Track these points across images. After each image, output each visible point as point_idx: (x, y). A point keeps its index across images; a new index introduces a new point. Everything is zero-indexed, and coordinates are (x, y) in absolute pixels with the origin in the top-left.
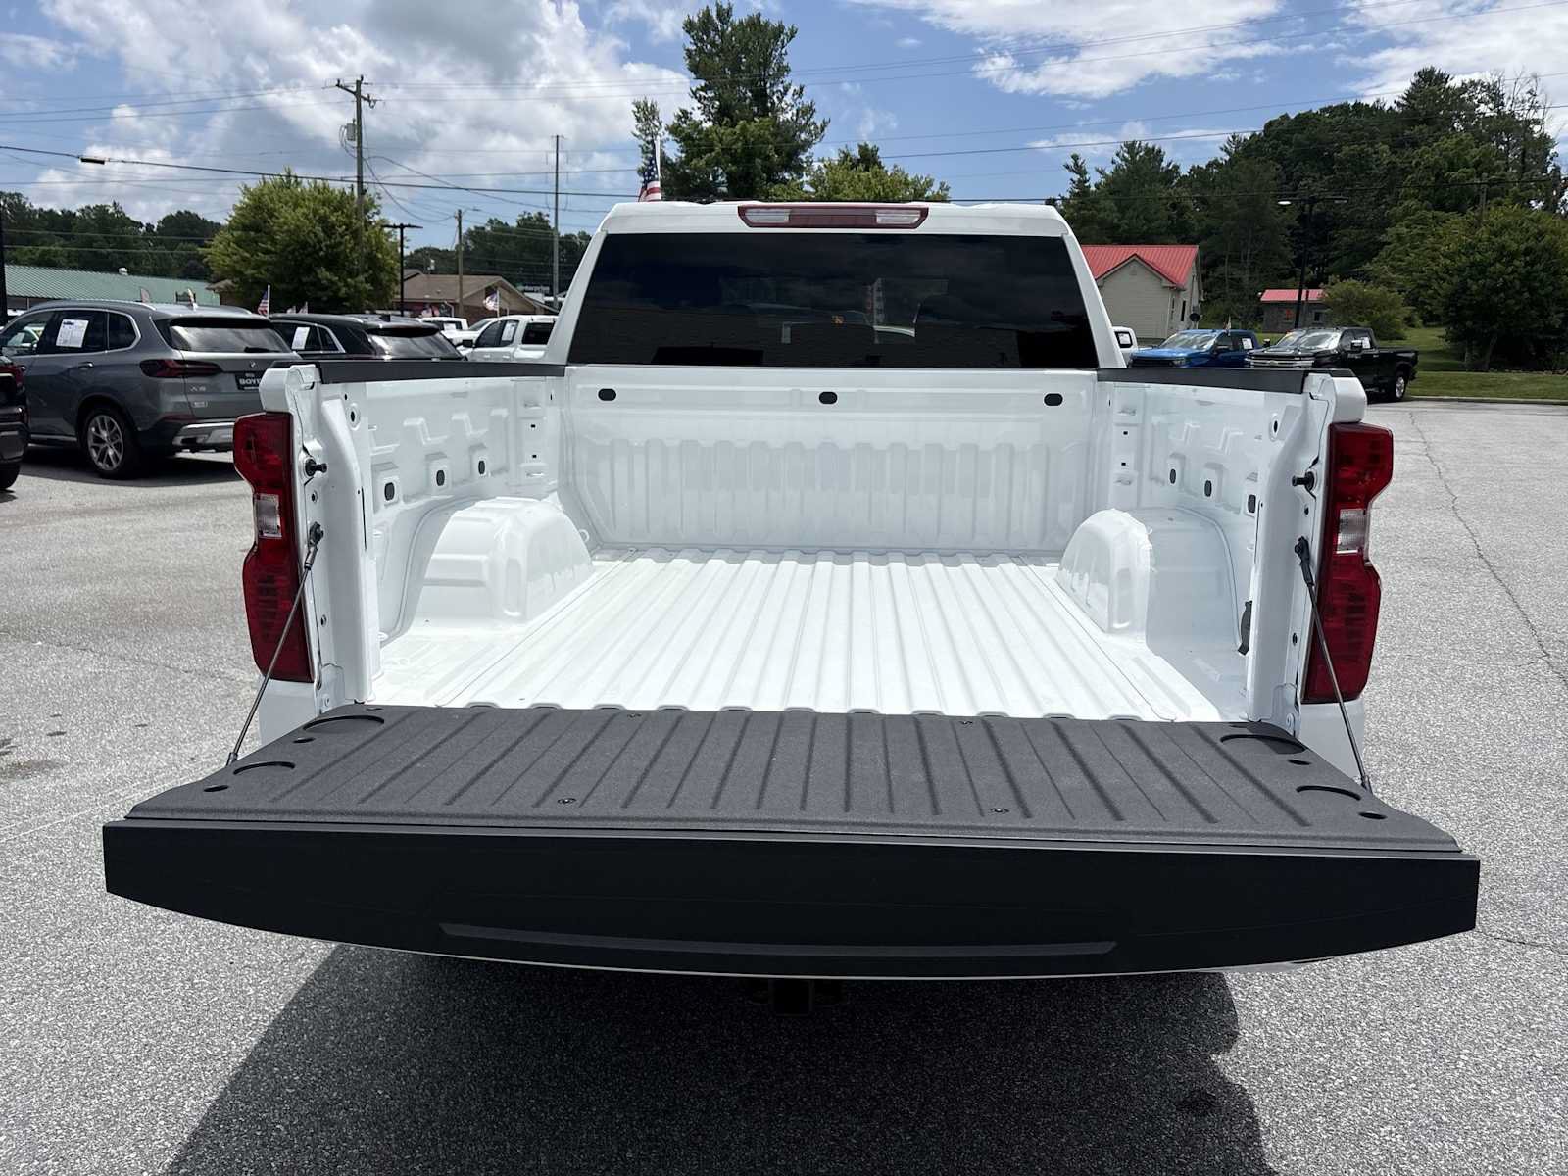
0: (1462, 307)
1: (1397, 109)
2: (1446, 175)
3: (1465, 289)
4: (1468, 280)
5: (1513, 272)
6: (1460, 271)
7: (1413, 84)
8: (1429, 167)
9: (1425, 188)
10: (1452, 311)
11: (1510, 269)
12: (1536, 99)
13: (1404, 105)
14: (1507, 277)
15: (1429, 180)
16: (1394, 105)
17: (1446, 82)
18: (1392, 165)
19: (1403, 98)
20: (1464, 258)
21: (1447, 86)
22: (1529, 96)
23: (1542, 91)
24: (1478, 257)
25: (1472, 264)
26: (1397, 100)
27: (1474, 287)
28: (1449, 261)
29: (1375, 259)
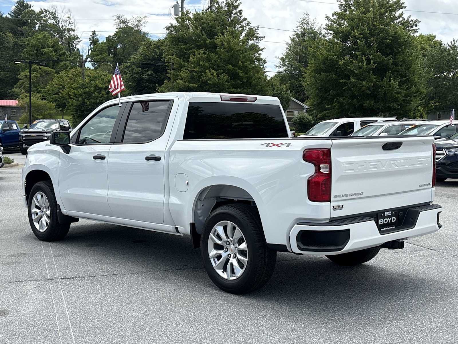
0: (83, 111)
1: (10, 17)
2: (41, 50)
3: (84, 103)
4: (85, 100)
5: (102, 96)
6: (80, 95)
7: (16, 7)
8: (33, 46)
9: (32, 55)
10: (79, 112)
11: (101, 95)
12: (71, 20)
13: (13, 16)
14: (100, 99)
15: (34, 52)
16: (8, 16)
17: (30, 8)
18: (15, 44)
19: (12, 12)
20: (82, 90)
21: (31, 9)
22: (68, 19)
23: (73, 17)
24: (87, 90)
25: (85, 93)
26: (10, 13)
27: (88, 103)
28: (76, 91)
29: (15, 86)
